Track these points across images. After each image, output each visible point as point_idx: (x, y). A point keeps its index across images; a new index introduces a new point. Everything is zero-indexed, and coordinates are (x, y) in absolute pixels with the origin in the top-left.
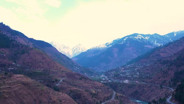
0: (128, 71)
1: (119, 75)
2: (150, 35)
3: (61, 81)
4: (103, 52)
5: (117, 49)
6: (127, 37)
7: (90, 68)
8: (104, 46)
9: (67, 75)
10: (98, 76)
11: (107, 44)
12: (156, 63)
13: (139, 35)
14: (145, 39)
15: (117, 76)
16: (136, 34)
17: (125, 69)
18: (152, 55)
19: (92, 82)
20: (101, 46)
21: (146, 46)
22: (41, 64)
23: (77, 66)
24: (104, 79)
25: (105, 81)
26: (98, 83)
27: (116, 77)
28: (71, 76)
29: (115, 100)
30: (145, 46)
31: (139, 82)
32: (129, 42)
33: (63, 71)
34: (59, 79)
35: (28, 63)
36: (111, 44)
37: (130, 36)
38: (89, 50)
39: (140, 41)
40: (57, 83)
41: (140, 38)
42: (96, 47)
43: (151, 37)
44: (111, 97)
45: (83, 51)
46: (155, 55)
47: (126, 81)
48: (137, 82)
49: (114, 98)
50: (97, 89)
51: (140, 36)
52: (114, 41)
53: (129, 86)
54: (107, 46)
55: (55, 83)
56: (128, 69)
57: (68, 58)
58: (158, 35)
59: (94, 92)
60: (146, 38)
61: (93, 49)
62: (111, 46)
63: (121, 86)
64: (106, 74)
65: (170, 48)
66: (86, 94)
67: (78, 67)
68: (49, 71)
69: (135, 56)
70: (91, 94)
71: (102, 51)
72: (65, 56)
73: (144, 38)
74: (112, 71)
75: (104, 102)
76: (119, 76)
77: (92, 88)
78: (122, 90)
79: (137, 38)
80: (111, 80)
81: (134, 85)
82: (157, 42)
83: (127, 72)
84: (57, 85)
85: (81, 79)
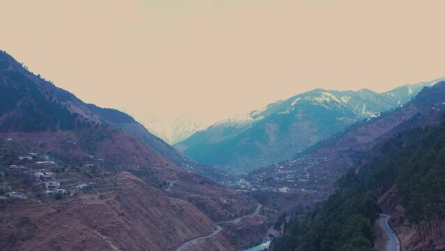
0: (291, 172)
1: (271, 179)
2: (352, 92)
3: (171, 184)
4: (243, 131)
5: (276, 125)
6: (299, 99)
7: (216, 167)
8: (245, 119)
9: (178, 176)
10: (232, 182)
11: (253, 112)
12: (341, 157)
13: (327, 94)
14: (339, 101)
15: (268, 180)
16: (318, 90)
17: (286, 168)
18: (341, 140)
19: (221, 188)
20: (240, 118)
21: (341, 119)
22: (135, 157)
23: (188, 162)
24: (243, 186)
25: (245, 189)
26: (231, 190)
27: (265, 183)
28: (185, 177)
29: (259, 216)
30: (337, 119)
31: (307, 191)
32: (303, 109)
33: (171, 170)
34: (168, 181)
35: (115, 155)
36: (261, 114)
37: (306, 94)
38: (211, 127)
39: (327, 108)
40: (167, 188)
41: (328, 100)
42: (229, 120)
43: (355, 96)
44: (253, 210)
45: (198, 130)
46: (346, 140)
47: (284, 190)
48: (303, 190)
49: (257, 213)
50: (230, 198)
51: (329, 94)
52: (269, 105)
53: (288, 198)
54: (254, 118)
55: (164, 187)
56: (292, 168)
57: (168, 146)
58: (370, 92)
59: (225, 201)
60: (342, 98)
61: (222, 124)
62: (263, 117)
63: (273, 198)
64: (249, 178)
65: (379, 126)
66: (213, 203)
67: (190, 166)
68: (150, 169)
69: (314, 140)
70: (221, 204)
71: (241, 129)
72: (162, 141)
73: (337, 100)
74: (260, 171)
75: (241, 216)
76: (272, 181)
77: (222, 196)
78: (275, 205)
79: (320, 100)
80: (256, 188)
81: (296, 195)
82: (368, 109)
83: (289, 173)
84: (167, 190)
85: (203, 184)
